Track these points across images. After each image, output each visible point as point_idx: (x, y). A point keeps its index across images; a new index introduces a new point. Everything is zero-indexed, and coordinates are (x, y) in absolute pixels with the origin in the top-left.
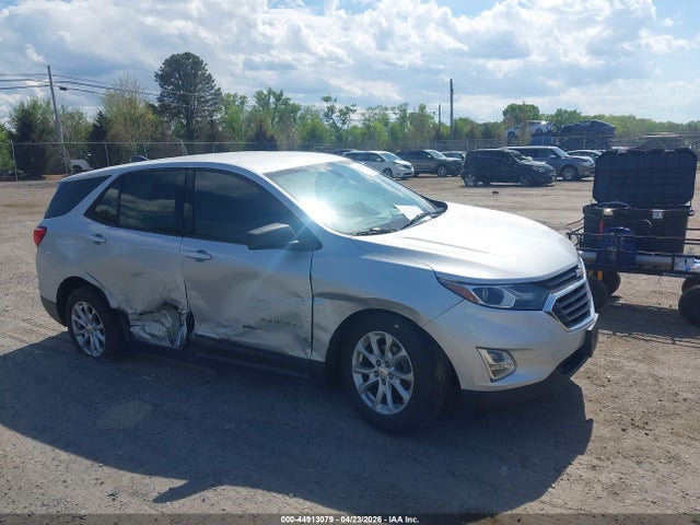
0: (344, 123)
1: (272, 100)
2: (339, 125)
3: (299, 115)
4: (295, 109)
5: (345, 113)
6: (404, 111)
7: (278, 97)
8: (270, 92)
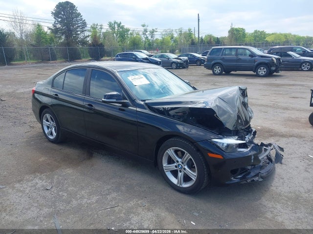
0: (152, 37)
1: (116, 26)
2: (150, 38)
3: (129, 33)
4: (128, 30)
5: (152, 32)
6: (181, 31)
7: (119, 25)
8: (115, 23)
